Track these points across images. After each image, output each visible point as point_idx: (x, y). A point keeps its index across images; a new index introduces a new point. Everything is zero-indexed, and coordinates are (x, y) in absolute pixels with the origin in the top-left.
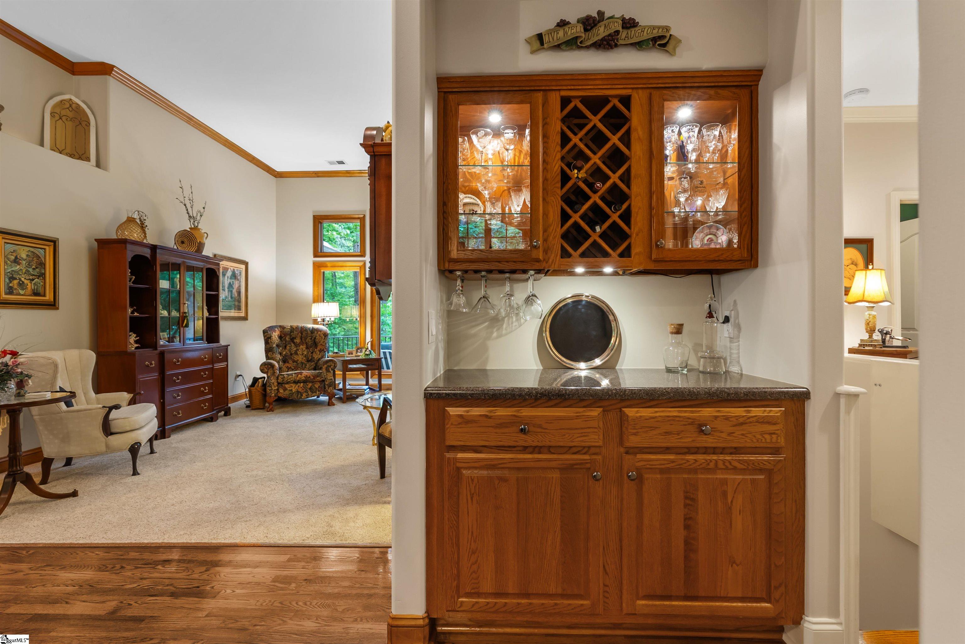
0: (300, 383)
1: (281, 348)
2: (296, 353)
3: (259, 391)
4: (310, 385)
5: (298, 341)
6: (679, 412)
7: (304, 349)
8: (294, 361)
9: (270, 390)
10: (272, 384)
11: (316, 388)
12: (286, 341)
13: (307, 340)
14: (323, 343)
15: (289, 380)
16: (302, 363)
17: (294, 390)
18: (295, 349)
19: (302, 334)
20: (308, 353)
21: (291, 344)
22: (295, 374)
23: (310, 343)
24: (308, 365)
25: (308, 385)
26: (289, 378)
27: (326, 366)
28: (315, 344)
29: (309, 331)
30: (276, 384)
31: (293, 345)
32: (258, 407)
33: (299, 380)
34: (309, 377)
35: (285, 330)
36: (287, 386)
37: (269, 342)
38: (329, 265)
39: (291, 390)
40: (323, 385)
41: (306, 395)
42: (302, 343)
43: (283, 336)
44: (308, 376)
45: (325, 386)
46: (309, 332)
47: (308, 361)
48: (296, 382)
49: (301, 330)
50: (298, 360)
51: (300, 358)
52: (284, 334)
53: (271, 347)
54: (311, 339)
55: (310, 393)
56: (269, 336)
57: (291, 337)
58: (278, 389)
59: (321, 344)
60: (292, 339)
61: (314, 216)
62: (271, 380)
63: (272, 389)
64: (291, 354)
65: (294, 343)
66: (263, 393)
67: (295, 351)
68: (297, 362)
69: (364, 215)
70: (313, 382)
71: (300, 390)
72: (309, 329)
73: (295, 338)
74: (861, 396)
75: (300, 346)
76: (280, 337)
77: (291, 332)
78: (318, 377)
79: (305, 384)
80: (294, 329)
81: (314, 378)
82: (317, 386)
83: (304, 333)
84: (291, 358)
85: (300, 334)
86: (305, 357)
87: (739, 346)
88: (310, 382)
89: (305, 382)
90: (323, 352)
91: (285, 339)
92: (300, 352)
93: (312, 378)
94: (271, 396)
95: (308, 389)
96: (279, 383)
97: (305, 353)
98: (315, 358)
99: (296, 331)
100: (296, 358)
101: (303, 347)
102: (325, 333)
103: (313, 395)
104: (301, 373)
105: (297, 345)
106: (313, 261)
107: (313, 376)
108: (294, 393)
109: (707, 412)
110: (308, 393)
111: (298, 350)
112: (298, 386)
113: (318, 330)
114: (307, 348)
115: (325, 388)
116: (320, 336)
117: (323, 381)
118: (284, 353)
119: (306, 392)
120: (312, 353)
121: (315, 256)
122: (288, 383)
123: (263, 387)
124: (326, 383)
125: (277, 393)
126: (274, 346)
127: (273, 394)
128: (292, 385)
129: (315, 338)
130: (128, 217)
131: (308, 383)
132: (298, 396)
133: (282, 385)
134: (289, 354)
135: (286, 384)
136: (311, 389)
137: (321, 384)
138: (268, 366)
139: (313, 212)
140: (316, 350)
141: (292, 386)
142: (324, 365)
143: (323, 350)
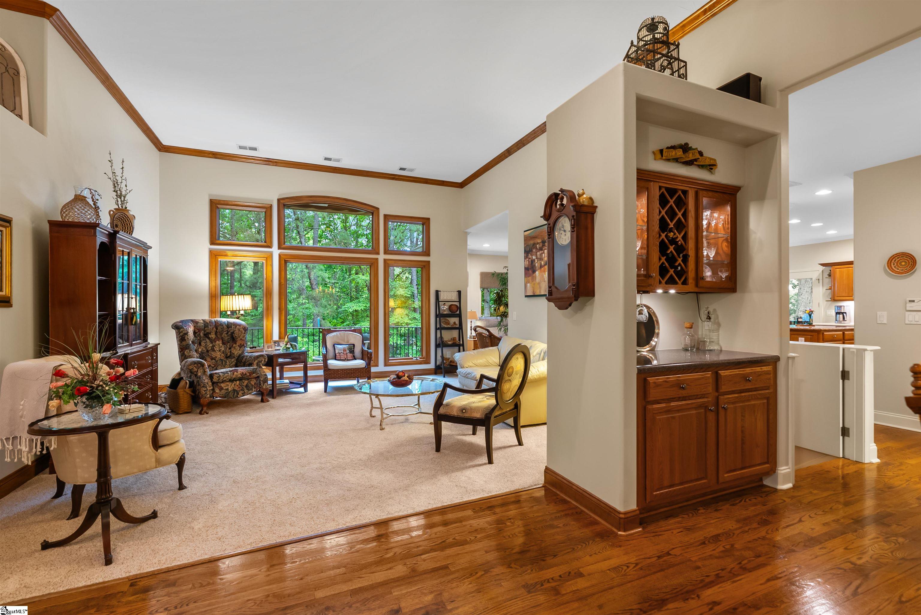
0: (236, 381)
1: (196, 345)
2: (213, 350)
3: (188, 393)
4: (246, 382)
5: (213, 336)
6: (739, 371)
7: (221, 345)
8: (212, 359)
9: (205, 391)
10: (206, 384)
11: (252, 386)
12: (200, 338)
13: (223, 336)
14: (243, 338)
15: (225, 379)
16: (221, 360)
17: (230, 389)
18: (211, 345)
19: (217, 329)
20: (226, 349)
21: (205, 340)
22: (230, 371)
23: (226, 338)
24: (227, 361)
25: (244, 383)
26: (225, 376)
27: (256, 361)
28: (233, 339)
29: (224, 325)
30: (210, 384)
31: (208, 340)
32: (186, 411)
33: (234, 378)
34: (246, 374)
35: (199, 324)
36: (222, 385)
37: (186, 338)
38: (229, 253)
39: (227, 389)
40: (258, 382)
41: (242, 393)
42: (217, 338)
43: (197, 331)
44: (244, 373)
45: (260, 382)
46: (225, 327)
47: (227, 357)
48: (232, 381)
49: (215, 324)
50: (216, 357)
51: (218, 355)
52: (198, 329)
53: (188, 344)
54: (227, 334)
55: (246, 391)
56: (186, 332)
57: (205, 333)
58: (213, 390)
59: (241, 339)
60: (207, 335)
61: (210, 200)
62: (205, 380)
63: (207, 390)
64: (208, 351)
65: (209, 338)
66: (193, 394)
67: (211, 347)
68: (215, 360)
69: (271, 205)
70: (248, 379)
71: (236, 388)
72: (224, 323)
73: (210, 333)
74: (796, 358)
75: (215, 342)
76: (195, 333)
77: (205, 327)
78: (254, 373)
79: (241, 382)
80: (207, 323)
81: (250, 375)
82: (253, 383)
83: (219, 328)
84: (208, 355)
85: (215, 329)
86: (223, 353)
87: (719, 334)
88: (245, 379)
89: (240, 379)
90: (243, 347)
91: (200, 334)
92: (216, 348)
93: (248, 374)
94: (206, 398)
95: (244, 387)
96: (213, 383)
97: (223, 349)
98: (235, 354)
99: (210, 326)
100: (214, 354)
101: (219, 343)
102: (245, 328)
103: (249, 392)
104: (237, 371)
105: (212, 341)
106: (209, 249)
107: (249, 373)
108: (230, 392)
109: (748, 370)
110: (244, 391)
111: (215, 346)
112: (235, 385)
113: (235, 325)
114: (223, 343)
115: (260, 384)
116: (240, 331)
117: (258, 377)
118: (200, 350)
119: (243, 390)
120: (230, 348)
121: (212, 243)
122: (223, 382)
123: (191, 389)
124: (262, 379)
125: (213, 393)
126: (191, 342)
127: (209, 395)
128: (228, 383)
129: (233, 333)
130: (76, 195)
131: (243, 381)
132: (234, 395)
133: (217, 385)
134: (206, 350)
135: (221, 383)
136: (247, 386)
137: (257, 381)
138: (197, 365)
139: (210, 195)
140: (234, 345)
141: (228, 385)
142: (255, 361)
143: (243, 345)
